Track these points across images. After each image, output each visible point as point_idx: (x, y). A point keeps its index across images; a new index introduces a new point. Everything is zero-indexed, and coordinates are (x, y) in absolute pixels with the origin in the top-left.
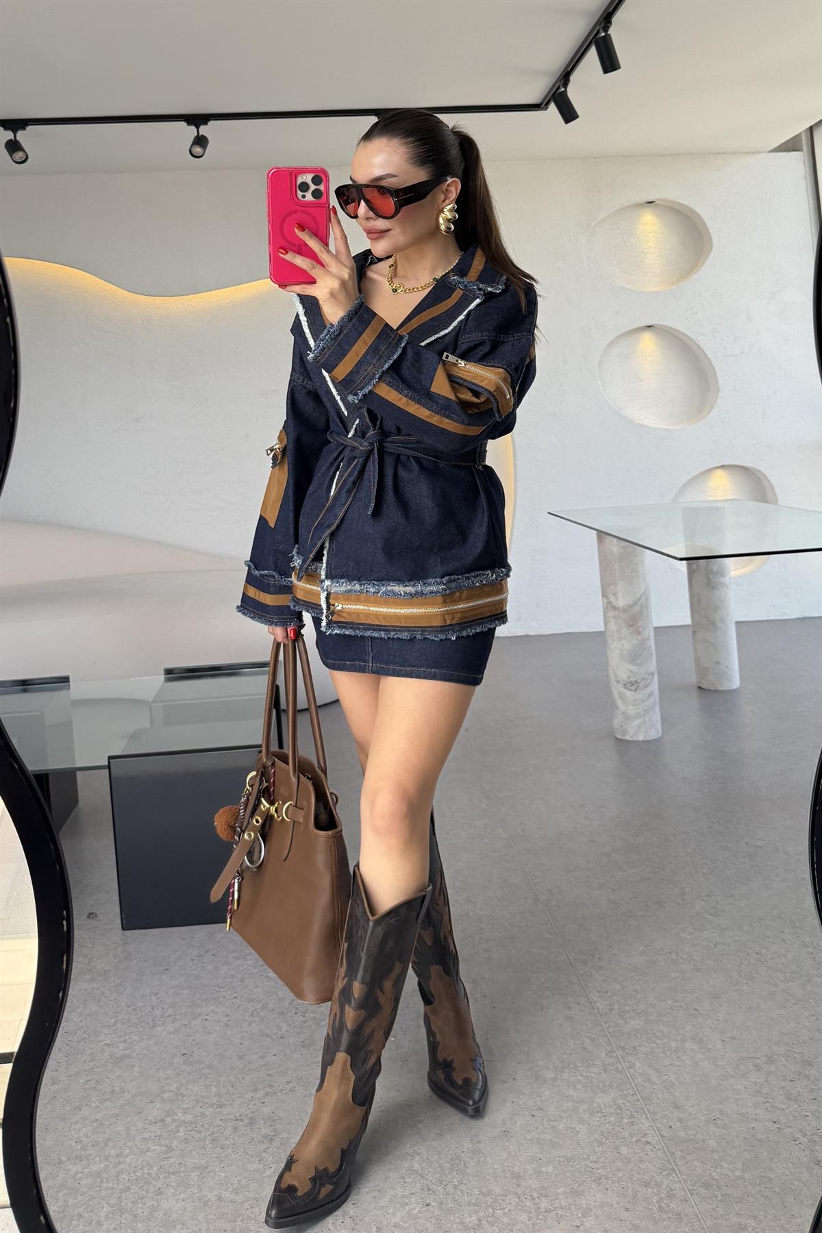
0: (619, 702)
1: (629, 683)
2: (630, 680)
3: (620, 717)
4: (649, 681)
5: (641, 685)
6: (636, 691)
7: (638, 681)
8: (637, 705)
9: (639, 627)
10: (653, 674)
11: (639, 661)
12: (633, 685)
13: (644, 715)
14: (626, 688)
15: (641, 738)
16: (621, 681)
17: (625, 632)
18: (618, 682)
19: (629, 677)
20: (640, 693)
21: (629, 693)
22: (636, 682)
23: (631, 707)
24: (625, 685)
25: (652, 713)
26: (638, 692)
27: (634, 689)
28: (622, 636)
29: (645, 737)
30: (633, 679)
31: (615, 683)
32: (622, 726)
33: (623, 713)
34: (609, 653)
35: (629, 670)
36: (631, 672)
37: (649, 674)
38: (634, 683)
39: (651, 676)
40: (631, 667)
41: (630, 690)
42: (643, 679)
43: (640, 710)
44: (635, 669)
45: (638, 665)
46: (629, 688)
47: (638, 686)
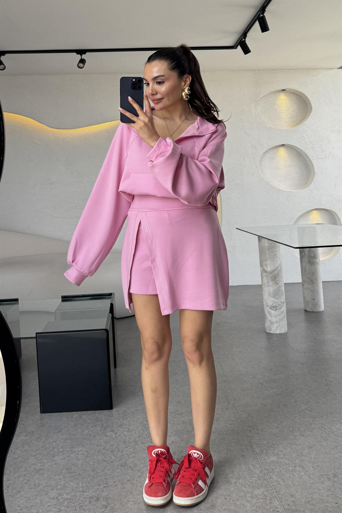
0: (268, 315)
1: (272, 307)
2: (273, 306)
3: (268, 323)
4: (282, 306)
5: (278, 308)
6: (276, 310)
7: (277, 306)
8: (276, 317)
9: (277, 281)
10: (284, 303)
11: (277, 297)
12: (274, 307)
13: (280, 322)
14: (271, 309)
15: (278, 332)
16: (269, 306)
17: (271, 283)
18: (267, 306)
19: (272, 304)
20: (277, 312)
21: (273, 312)
22: (276, 306)
23: (274, 318)
24: (271, 308)
25: (283, 321)
26: (277, 311)
27: (275, 310)
28: (269, 285)
29: (280, 332)
30: (274, 305)
31: (266, 307)
32: (269, 327)
33: (270, 321)
34: (263, 293)
35: (272, 301)
36: (273, 302)
37: (282, 303)
38: (275, 307)
39: (283, 304)
40: (273, 299)
41: (273, 310)
42: (279, 305)
43: (278, 319)
44: (275, 300)
45: (277, 298)
46: (273, 309)
47: (277, 308)
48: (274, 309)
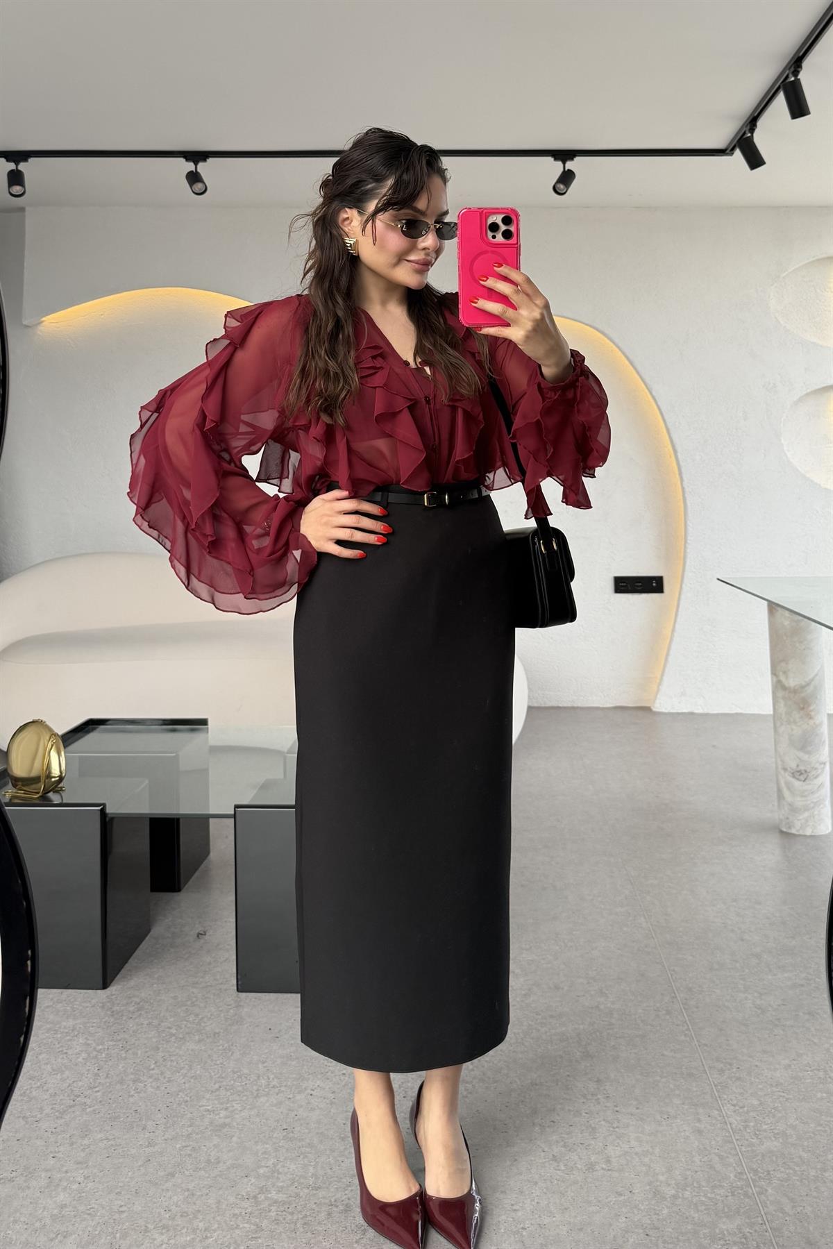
0: (786, 793)
1: (798, 772)
2: (798, 769)
3: (786, 809)
4: (820, 771)
5: (810, 775)
6: (804, 781)
7: (808, 771)
8: (805, 796)
9: (810, 711)
10: (825, 764)
11: (810, 749)
12: (801, 774)
13: (813, 807)
14: (794, 777)
15: (807, 832)
16: (790, 770)
17: (794, 715)
18: (786, 770)
19: (798, 766)
20: (810, 784)
21: (797, 784)
22: (806, 771)
23: (799, 799)
24: (793, 773)
25: (821, 805)
26: (807, 781)
28: (791, 719)
29: (812, 832)
30: (802, 768)
31: (783, 772)
32: (788, 818)
33: (790, 805)
34: (777, 737)
35: (798, 757)
36: (800, 759)
37: (821, 764)
38: (803, 772)
39: (822, 766)
40: (801, 754)
41: (798, 779)
42: (813, 768)
43: (809, 802)
44: (806, 757)
45: (809, 753)
46: (797, 777)
47: (808, 776)
48: (802, 778)
